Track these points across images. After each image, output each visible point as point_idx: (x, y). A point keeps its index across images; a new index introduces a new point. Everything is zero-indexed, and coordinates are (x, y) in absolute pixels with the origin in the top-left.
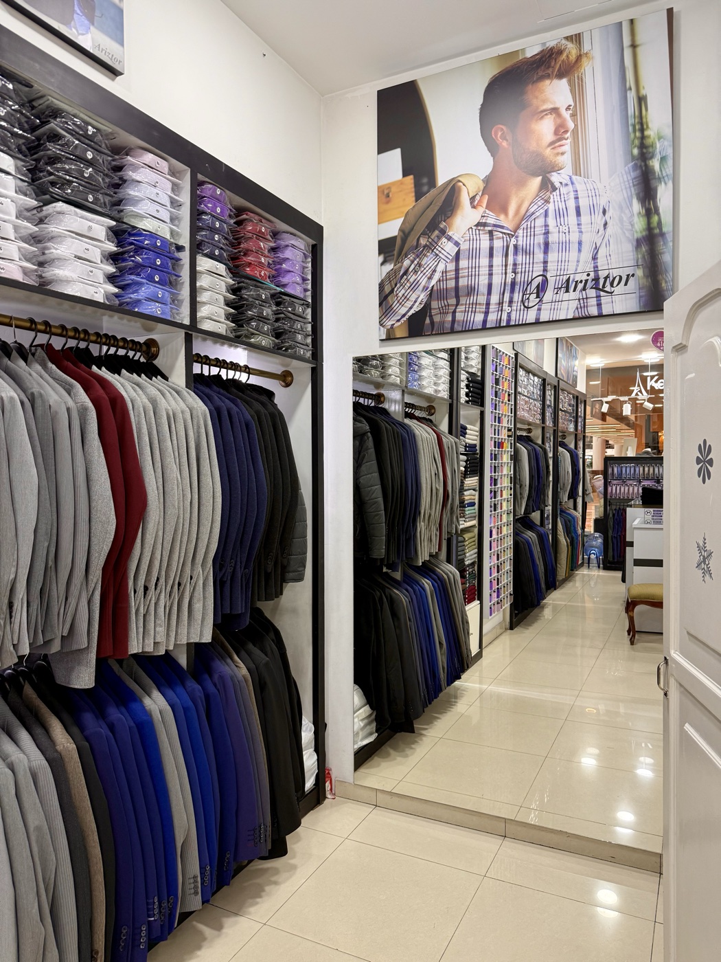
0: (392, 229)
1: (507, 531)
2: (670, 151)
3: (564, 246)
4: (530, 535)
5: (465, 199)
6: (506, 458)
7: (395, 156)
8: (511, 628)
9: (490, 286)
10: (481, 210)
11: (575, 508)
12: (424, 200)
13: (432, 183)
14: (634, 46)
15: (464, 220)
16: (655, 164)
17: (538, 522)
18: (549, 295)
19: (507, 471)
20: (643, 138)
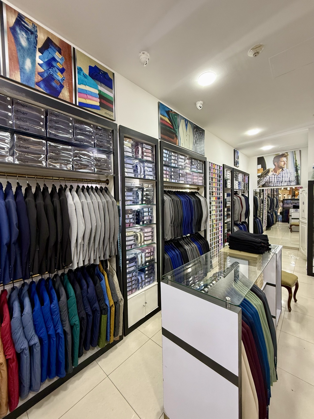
0: (260, 174)
1: (266, 213)
2: (300, 166)
3: (285, 177)
4: (269, 214)
5: (271, 171)
6: (266, 201)
7: (260, 165)
8: (266, 230)
9: (274, 181)
10: (273, 172)
11: (276, 210)
12: (265, 171)
13: (266, 169)
14: (295, 154)
15: (270, 174)
16: (298, 168)
17: (270, 212)
18: (283, 183)
19: (267, 203)
20: (296, 165)
